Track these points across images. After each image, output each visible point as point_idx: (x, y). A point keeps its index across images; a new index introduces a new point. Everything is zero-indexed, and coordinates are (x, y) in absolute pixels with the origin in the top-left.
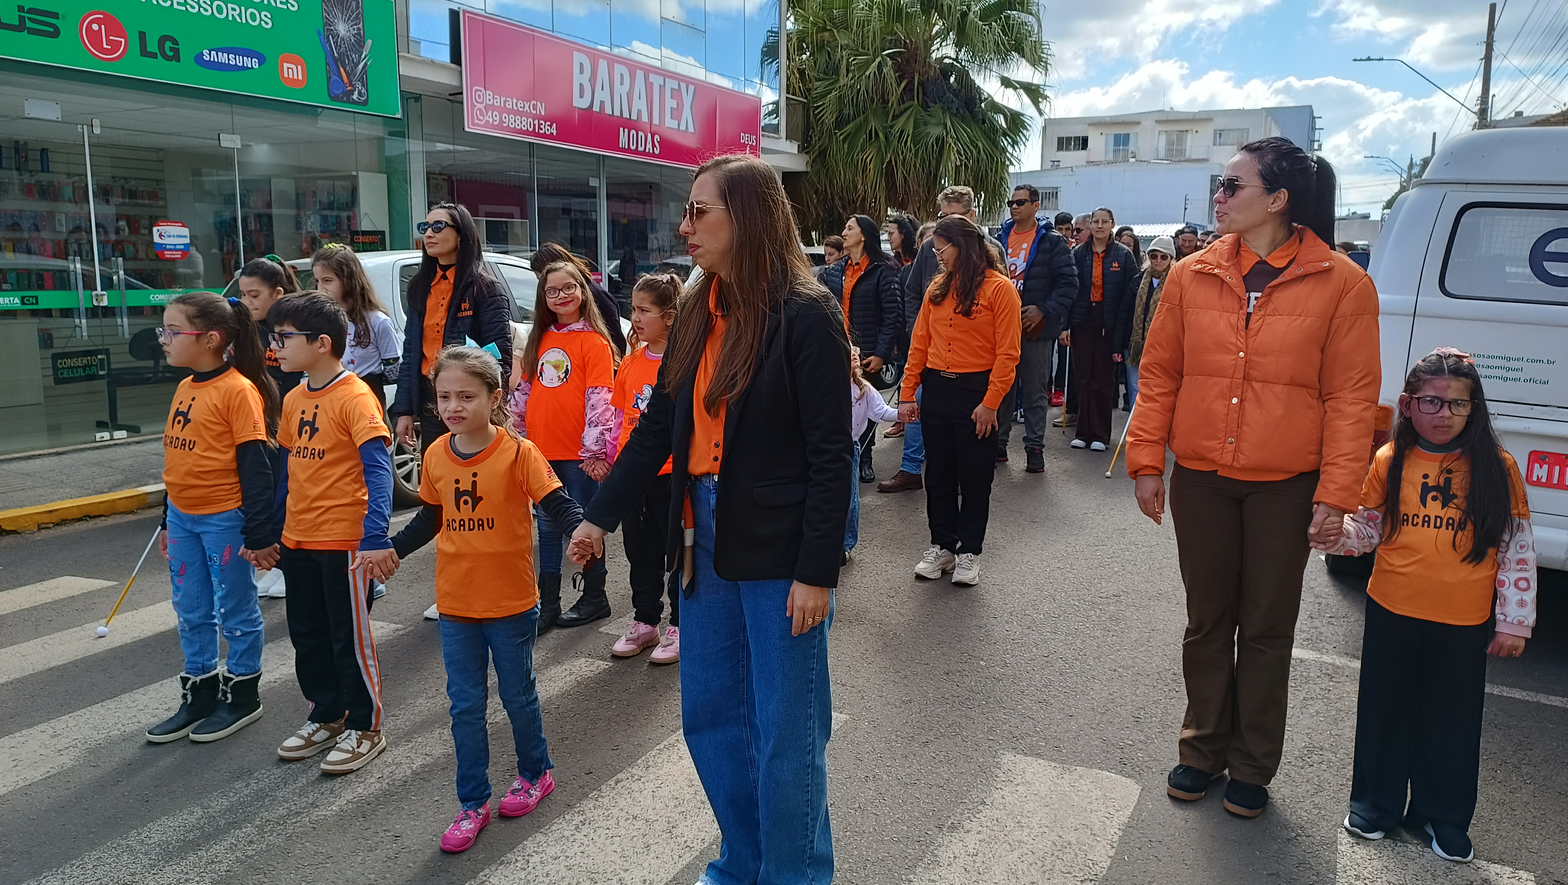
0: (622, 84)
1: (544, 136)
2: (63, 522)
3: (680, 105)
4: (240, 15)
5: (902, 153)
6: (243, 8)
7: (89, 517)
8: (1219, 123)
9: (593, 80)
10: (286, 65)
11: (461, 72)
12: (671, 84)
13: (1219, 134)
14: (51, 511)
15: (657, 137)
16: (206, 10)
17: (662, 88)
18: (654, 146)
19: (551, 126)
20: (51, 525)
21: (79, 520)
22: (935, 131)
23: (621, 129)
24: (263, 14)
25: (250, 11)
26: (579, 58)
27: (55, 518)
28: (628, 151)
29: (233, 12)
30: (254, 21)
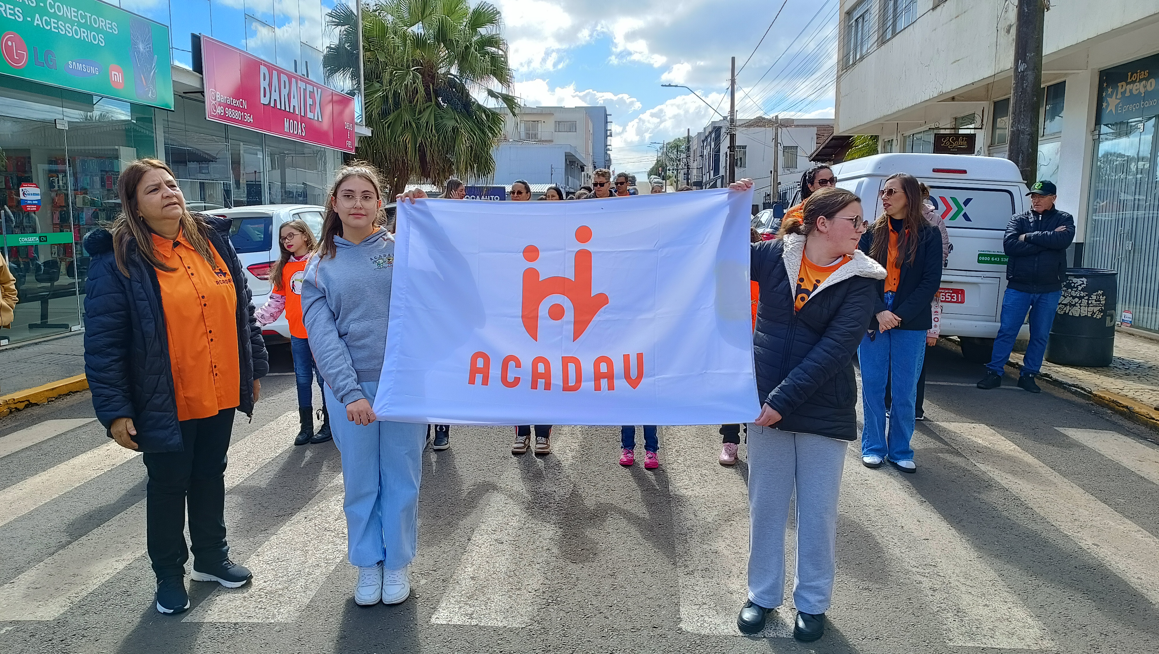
0: (285, 88)
1: (247, 123)
2: (59, 397)
3: (314, 102)
4: (87, 36)
5: (430, 137)
6: (89, 31)
7: (72, 392)
8: (558, 116)
9: (270, 85)
10: (113, 73)
11: (202, 79)
12: (310, 88)
13: (558, 123)
14: (53, 389)
15: (303, 124)
16: (69, 33)
17: (305, 90)
18: (302, 131)
19: (250, 116)
20: (54, 399)
21: (68, 395)
22: (450, 124)
23: (285, 119)
24: (100, 35)
25: (93, 33)
26: (263, 69)
27: (55, 394)
28: (289, 134)
29: (84, 34)
30: (95, 41)
